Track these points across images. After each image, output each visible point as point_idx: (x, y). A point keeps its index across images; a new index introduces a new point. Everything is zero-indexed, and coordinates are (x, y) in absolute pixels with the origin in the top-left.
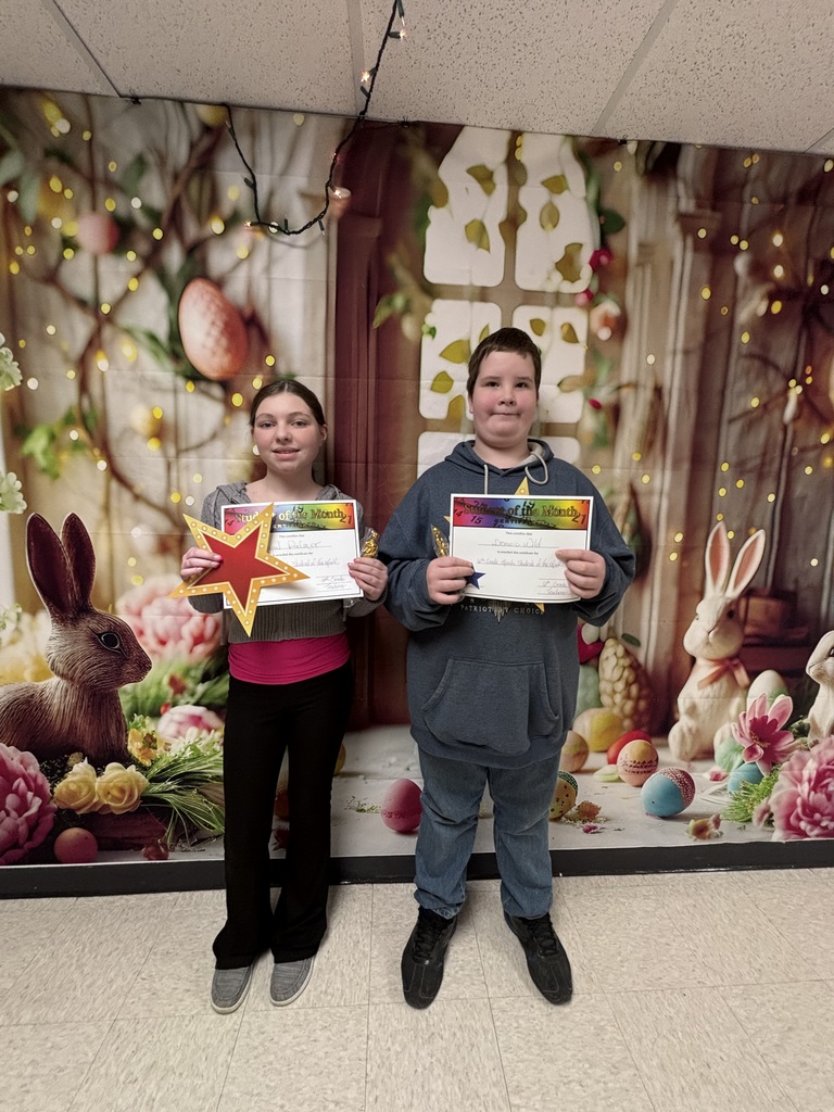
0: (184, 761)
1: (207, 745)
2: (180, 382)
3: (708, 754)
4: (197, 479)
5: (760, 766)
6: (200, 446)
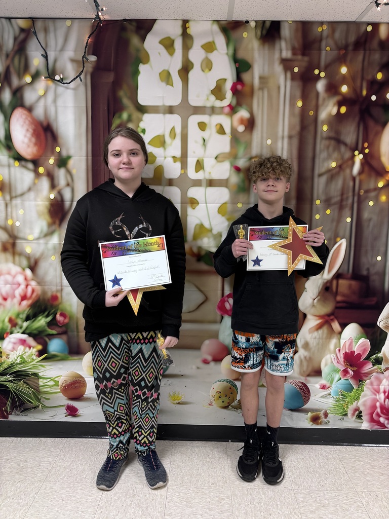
0: (17, 365)
1: (29, 356)
2: (12, 161)
3: (318, 373)
4: (21, 212)
5: (352, 382)
6: (22, 195)
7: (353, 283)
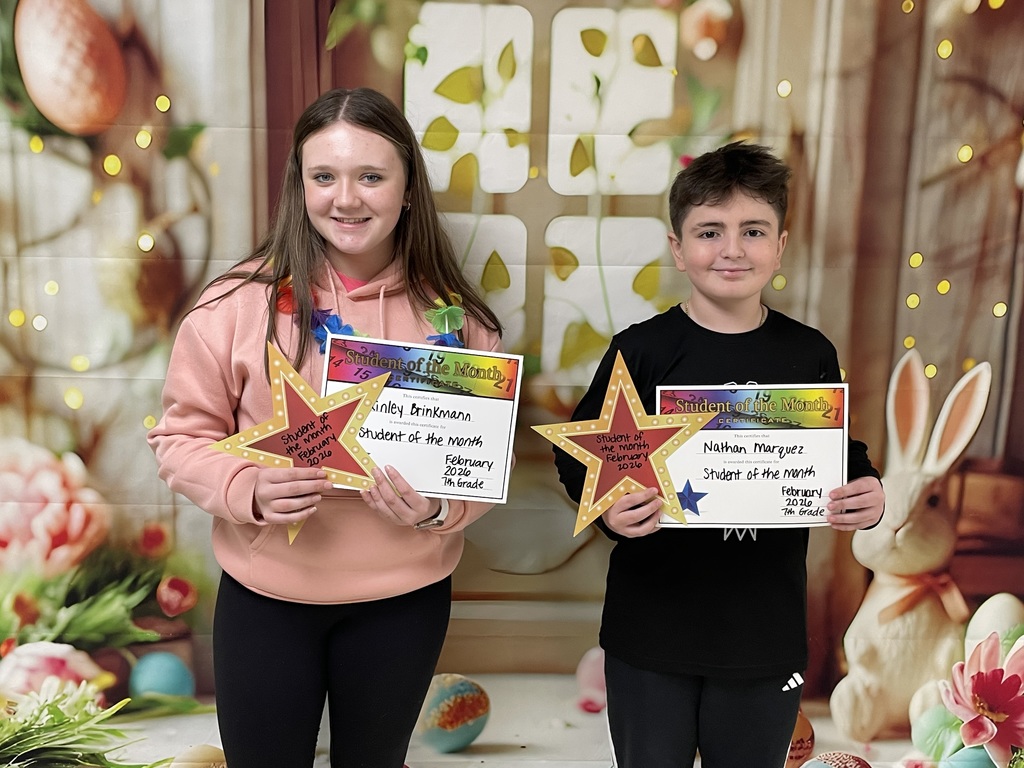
0: (39, 730)
1: (76, 705)
2: (21, 136)
4: (50, 288)
6: (54, 237)
7: (1007, 484)
